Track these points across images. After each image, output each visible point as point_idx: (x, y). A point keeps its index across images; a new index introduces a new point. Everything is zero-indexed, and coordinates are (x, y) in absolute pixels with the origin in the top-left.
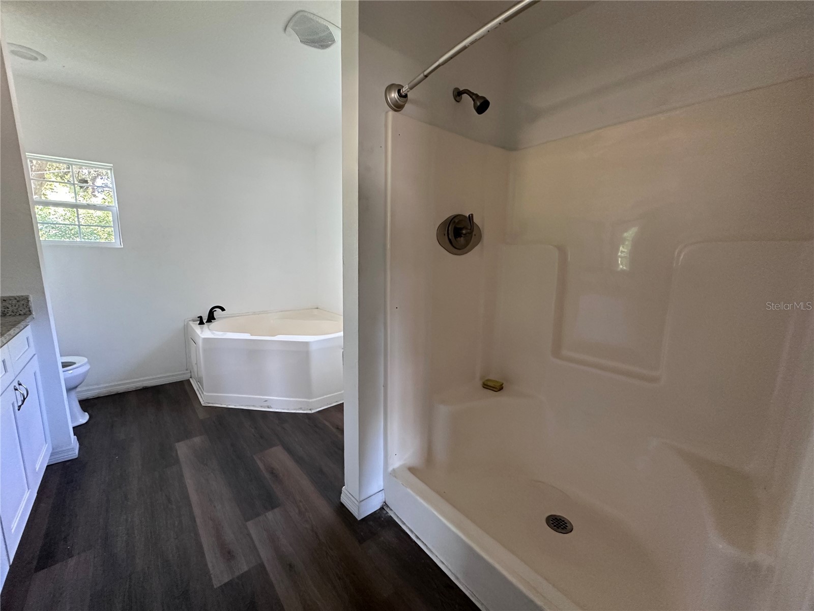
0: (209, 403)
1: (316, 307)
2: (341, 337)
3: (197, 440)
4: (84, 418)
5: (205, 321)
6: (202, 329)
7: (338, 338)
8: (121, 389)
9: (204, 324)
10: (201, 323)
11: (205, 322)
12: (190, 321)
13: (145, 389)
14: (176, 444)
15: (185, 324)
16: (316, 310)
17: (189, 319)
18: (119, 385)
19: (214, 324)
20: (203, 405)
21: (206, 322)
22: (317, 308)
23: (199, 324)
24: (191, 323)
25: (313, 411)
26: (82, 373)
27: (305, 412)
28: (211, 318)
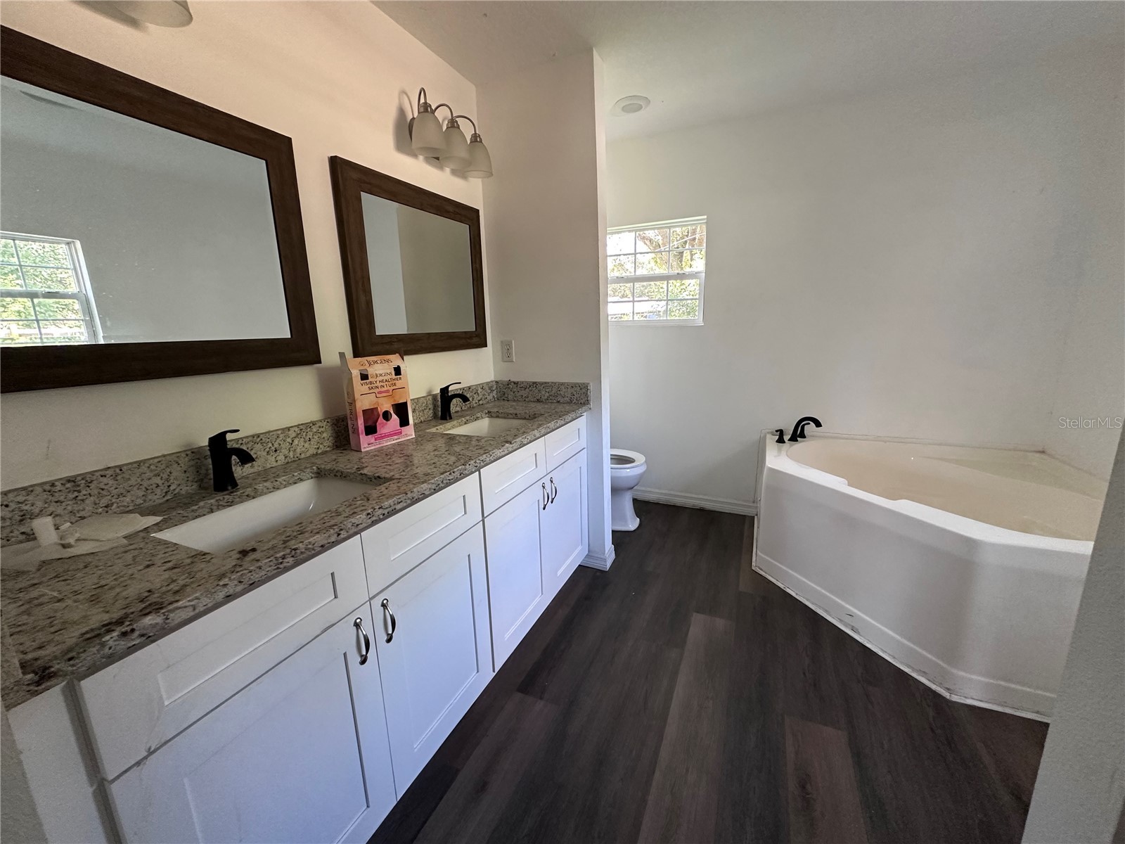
0: (761, 569)
1: (1041, 449)
2: (1083, 556)
3: (720, 623)
4: (632, 524)
5: (786, 438)
6: (780, 450)
7: (1077, 556)
8: (679, 501)
9: (784, 442)
10: (781, 440)
11: (786, 440)
12: (768, 433)
13: (702, 511)
14: (694, 614)
15: (762, 435)
16: (1038, 455)
17: (768, 431)
18: (676, 496)
19: (801, 445)
20: (753, 568)
21: (789, 440)
22: (1043, 452)
23: (777, 441)
24: (769, 436)
25: (955, 698)
26: (638, 475)
27: (933, 687)
28: (798, 434)
